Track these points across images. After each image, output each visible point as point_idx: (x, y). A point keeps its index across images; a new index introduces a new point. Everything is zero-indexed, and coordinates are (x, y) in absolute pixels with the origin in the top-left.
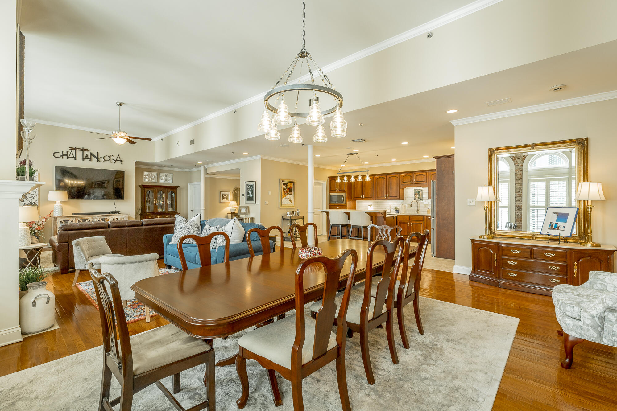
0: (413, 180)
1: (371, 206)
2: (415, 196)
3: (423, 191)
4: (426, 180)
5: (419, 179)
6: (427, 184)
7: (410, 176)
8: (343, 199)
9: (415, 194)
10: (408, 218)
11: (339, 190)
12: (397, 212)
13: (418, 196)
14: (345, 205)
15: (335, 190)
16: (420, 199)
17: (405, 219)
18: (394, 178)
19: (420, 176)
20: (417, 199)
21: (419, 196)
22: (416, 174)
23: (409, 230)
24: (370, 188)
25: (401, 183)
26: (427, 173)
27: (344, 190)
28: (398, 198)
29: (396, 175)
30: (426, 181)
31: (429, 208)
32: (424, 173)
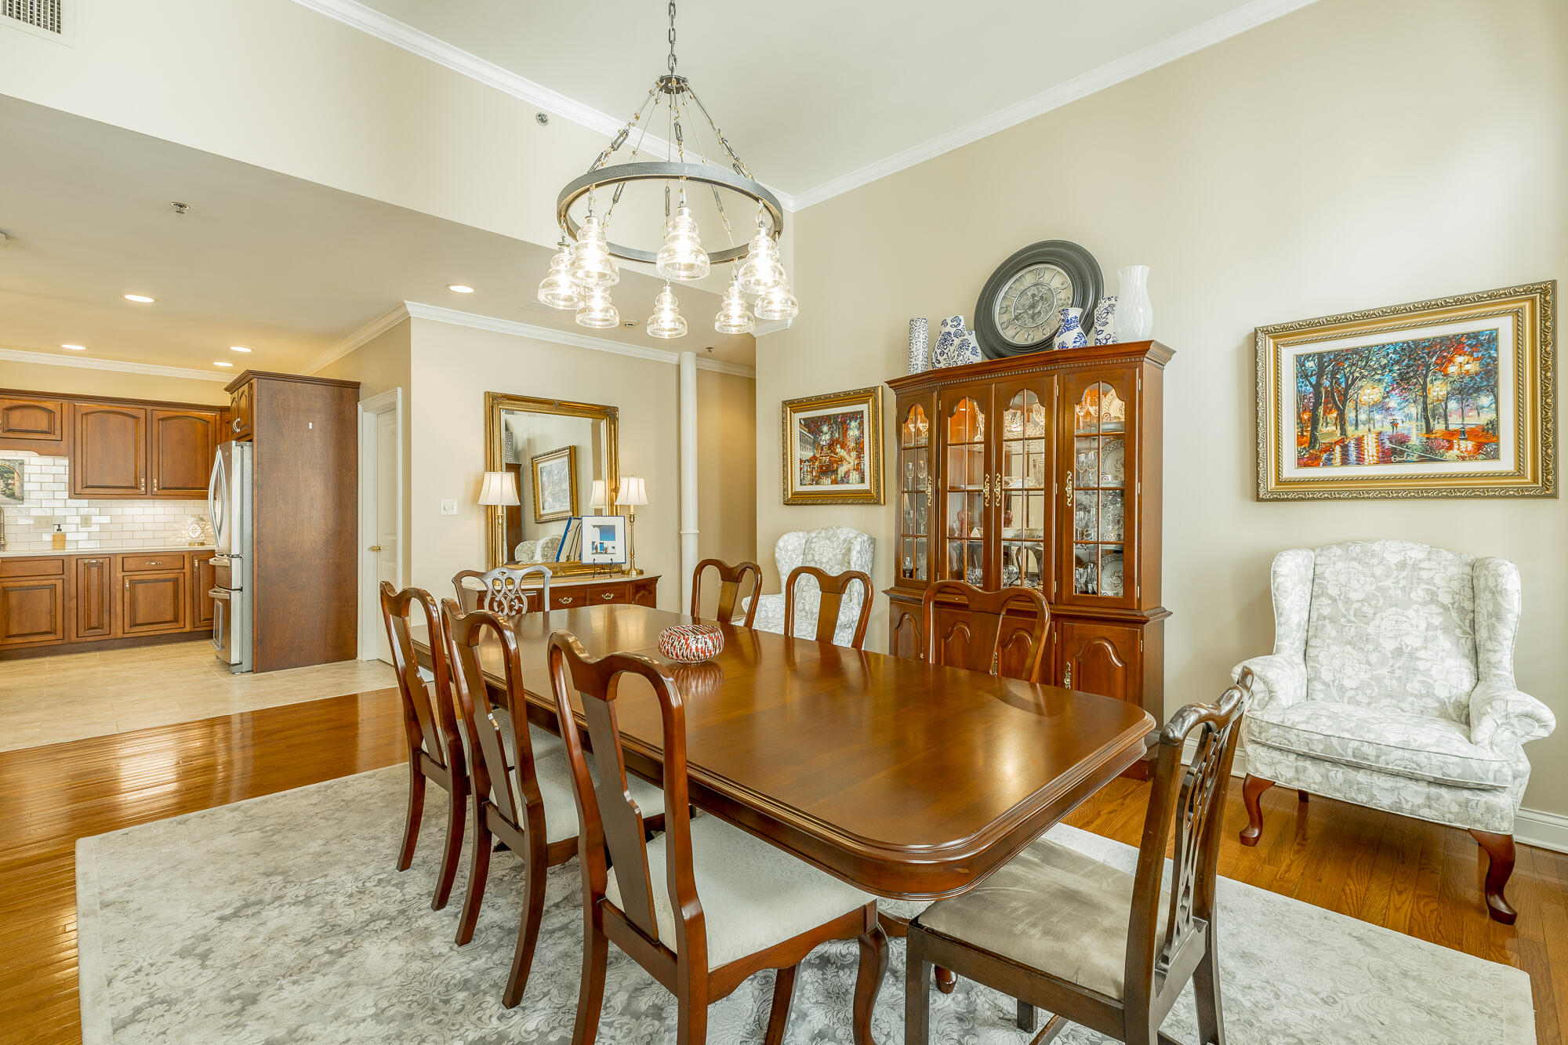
3: (27, 469)
4: (57, 428)
5: (21, 420)
6: (63, 444)
16: (11, 495)
19: (27, 412)
21: (7, 485)
22: (8, 403)
26: (64, 406)
30: (57, 434)
31: (59, 530)
32: (50, 405)
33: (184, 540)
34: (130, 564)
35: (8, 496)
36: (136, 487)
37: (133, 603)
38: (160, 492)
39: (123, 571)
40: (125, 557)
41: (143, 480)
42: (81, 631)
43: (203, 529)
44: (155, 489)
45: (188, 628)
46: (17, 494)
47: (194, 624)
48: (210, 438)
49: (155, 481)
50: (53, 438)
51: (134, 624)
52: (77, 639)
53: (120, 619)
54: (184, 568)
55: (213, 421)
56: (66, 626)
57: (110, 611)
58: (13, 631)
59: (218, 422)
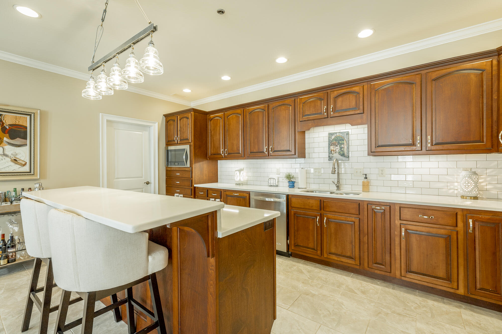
0: (327, 109)
1: (240, 171)
2: (332, 148)
3: (351, 137)
4: (361, 104)
5: (342, 103)
6: (364, 116)
7: (321, 99)
8: (184, 157)
9: (331, 143)
10: (315, 204)
11: (181, 140)
12: (292, 184)
13: (338, 149)
14: (188, 169)
15: (174, 141)
16: (343, 155)
17: (307, 207)
18: (283, 107)
19: (346, 97)
20: (336, 156)
21: (341, 148)
22: (336, 93)
23: (320, 236)
24: (238, 135)
25: (299, 117)
26: (366, 87)
27: (187, 139)
28: (293, 153)
29: (287, 101)
30: (361, 107)
31: (366, 178)
32: (356, 89)
33: (456, 192)
34: (406, 214)
35: (342, 156)
36: (413, 144)
37: (408, 251)
38: (434, 148)
39: (400, 219)
40: (402, 207)
41: (419, 138)
42: (370, 263)
43: (476, 183)
44: (429, 145)
45: (461, 291)
46: (346, 154)
47: (467, 287)
48: (485, 87)
49: (429, 137)
50: (358, 112)
51: (409, 271)
52: (368, 269)
53: (398, 261)
54: (457, 226)
55: (489, 68)
56: (361, 255)
57: (390, 253)
58: (333, 250)
59: (495, 68)
